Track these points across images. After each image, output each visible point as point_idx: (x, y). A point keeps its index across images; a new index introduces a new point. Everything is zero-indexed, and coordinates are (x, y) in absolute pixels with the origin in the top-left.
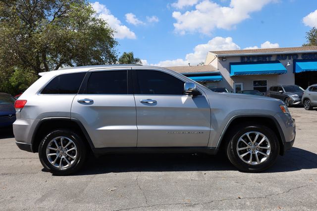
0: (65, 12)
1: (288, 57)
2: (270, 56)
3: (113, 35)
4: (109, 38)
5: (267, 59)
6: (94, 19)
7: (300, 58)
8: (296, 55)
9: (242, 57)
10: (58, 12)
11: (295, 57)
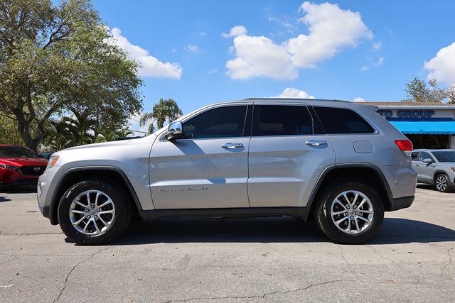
0: (67, 34)
3: (137, 71)
4: (131, 75)
6: (105, 46)
7: (395, 115)
8: (389, 111)
10: (57, 32)
11: (388, 114)
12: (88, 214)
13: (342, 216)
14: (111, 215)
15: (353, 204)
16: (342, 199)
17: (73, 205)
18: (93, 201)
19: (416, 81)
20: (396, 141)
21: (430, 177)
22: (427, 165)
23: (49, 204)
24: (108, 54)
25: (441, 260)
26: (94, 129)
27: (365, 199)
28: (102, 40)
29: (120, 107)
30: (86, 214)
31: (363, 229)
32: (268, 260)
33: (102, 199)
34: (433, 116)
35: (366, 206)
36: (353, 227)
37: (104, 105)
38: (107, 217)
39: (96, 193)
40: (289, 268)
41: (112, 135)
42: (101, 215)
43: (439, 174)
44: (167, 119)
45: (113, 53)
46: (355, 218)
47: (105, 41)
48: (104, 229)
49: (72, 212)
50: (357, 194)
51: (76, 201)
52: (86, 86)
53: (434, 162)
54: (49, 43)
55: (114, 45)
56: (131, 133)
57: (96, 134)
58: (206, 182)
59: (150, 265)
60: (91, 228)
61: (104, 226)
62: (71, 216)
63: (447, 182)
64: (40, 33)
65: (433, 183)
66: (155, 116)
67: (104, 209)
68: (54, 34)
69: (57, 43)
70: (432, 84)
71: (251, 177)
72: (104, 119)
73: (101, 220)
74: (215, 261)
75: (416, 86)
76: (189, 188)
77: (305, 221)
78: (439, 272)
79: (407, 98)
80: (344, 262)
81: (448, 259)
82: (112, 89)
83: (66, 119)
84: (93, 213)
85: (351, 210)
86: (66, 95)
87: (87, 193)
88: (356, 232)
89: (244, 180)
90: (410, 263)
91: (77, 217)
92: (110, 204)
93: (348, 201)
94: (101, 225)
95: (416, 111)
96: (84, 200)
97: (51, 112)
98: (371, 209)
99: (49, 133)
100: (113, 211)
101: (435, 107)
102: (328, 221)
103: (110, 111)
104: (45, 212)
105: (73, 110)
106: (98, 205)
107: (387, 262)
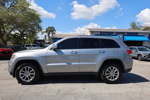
0: (16, 4)
1: (121, 34)
2: (113, 32)
3: (41, 17)
4: (39, 19)
5: (112, 34)
6: (29, 9)
7: (126, 34)
8: (124, 33)
9: (101, 32)
10: (13, 3)
11: (124, 34)
12: (25, 74)
13: (109, 75)
14: (33, 75)
15: (113, 71)
16: (109, 69)
17: (20, 72)
18: (27, 70)
19: (133, 23)
20: (127, 51)
21: (136, 56)
22: (136, 52)
23: (12, 71)
24: (31, 12)
25: (139, 91)
26: (26, 37)
27: (117, 70)
28: (29, 6)
29: (35, 30)
30: (25, 75)
31: (115, 79)
32: (85, 91)
33: (30, 70)
34: (138, 35)
35: (117, 72)
36: (112, 78)
37: (30, 29)
38: (32, 75)
39: (28, 68)
40: (92, 95)
41: (32, 39)
42: (30, 75)
43: (139, 55)
44: (51, 33)
45: (32, 12)
46: (113, 76)
47: (30, 7)
48: (31, 79)
49: (20, 74)
50: (114, 68)
51: (22, 70)
52: (23, 23)
53: (138, 51)
54: (10, 7)
55: (33, 9)
56: (39, 38)
57: (27, 38)
58: (65, 64)
59: (47, 94)
60: (27, 79)
61: (31, 78)
62: (20, 75)
63: (142, 58)
64: (6, 4)
65: (137, 58)
66: (46, 32)
67: (31, 73)
68: (11, 4)
69: (13, 7)
70: (138, 23)
71: (80, 62)
72: (29, 33)
73: (30, 76)
74: (68, 92)
75: (133, 24)
76: (60, 66)
77: (97, 76)
78: (139, 96)
79: (130, 28)
80: (109, 92)
81: (141, 91)
82: (32, 23)
83: (16, 33)
84: (27, 74)
85: (112, 73)
86: (16, 25)
87: (25, 67)
88: (113, 80)
89: (77, 63)
90: (130, 92)
91: (22, 75)
92: (33, 71)
93: (111, 70)
94: (30, 78)
95: (133, 33)
96: (24, 70)
97: (11, 31)
98: (118, 73)
99: (10, 38)
100: (34, 74)
101: (139, 32)
102: (104, 77)
103: (31, 31)
104: (11, 74)
105: (19, 30)
106: (29, 71)
107: (123, 92)
